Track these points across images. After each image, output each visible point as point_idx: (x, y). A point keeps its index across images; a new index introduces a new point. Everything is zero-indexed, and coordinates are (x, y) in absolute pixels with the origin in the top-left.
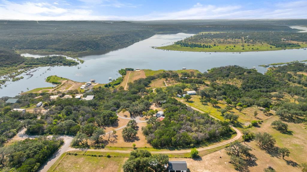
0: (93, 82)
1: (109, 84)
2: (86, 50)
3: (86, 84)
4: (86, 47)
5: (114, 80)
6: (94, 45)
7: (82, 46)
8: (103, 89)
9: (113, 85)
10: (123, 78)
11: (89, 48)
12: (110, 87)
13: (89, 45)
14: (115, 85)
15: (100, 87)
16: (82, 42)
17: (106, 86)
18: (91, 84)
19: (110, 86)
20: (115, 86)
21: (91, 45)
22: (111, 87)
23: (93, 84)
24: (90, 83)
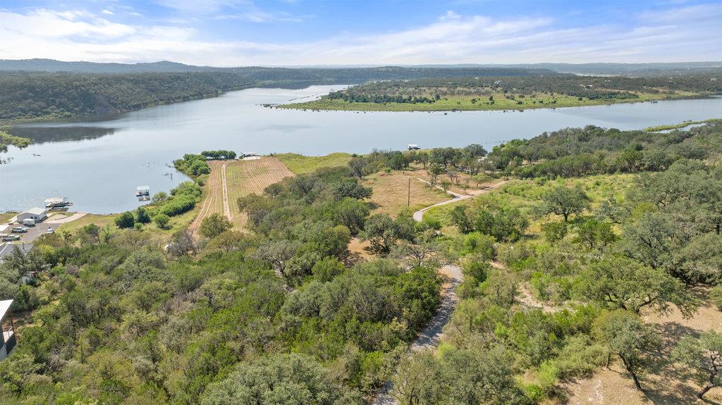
0: (60, 207)
1: (141, 212)
2: (48, 113)
3: (14, 219)
4: (43, 104)
5: (162, 196)
6: (76, 98)
7: (30, 100)
8: (107, 239)
9: (160, 216)
10: (201, 184)
11: (58, 107)
12: (146, 227)
13: (57, 100)
14: (170, 215)
15: (92, 231)
16: (32, 89)
17: (126, 222)
18: (46, 218)
19: (144, 219)
20: (172, 220)
21: (65, 100)
22: (153, 226)
23: (55, 219)
24: (38, 211)
